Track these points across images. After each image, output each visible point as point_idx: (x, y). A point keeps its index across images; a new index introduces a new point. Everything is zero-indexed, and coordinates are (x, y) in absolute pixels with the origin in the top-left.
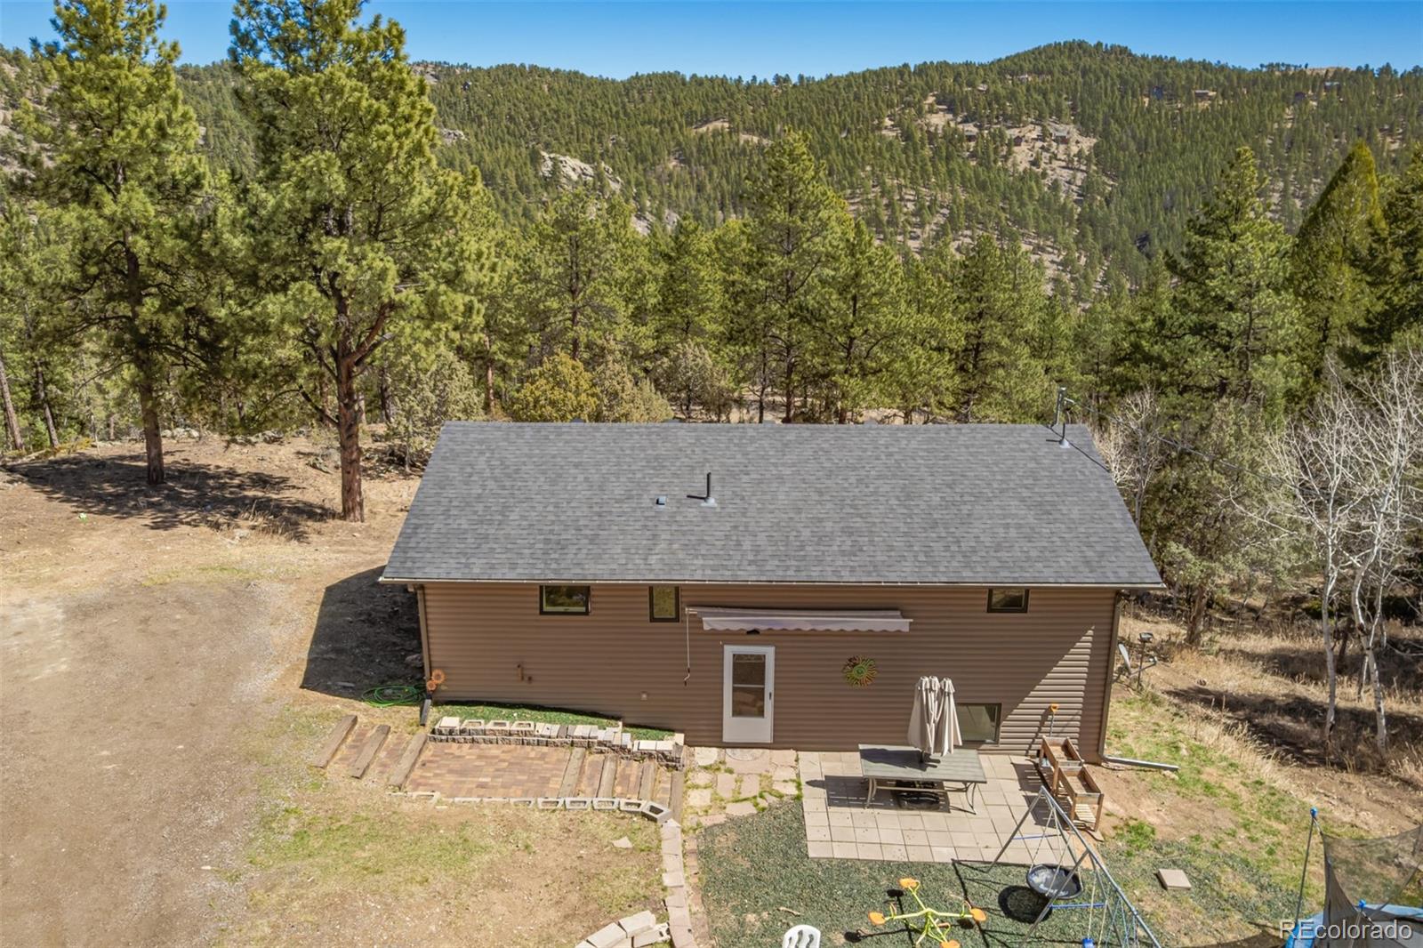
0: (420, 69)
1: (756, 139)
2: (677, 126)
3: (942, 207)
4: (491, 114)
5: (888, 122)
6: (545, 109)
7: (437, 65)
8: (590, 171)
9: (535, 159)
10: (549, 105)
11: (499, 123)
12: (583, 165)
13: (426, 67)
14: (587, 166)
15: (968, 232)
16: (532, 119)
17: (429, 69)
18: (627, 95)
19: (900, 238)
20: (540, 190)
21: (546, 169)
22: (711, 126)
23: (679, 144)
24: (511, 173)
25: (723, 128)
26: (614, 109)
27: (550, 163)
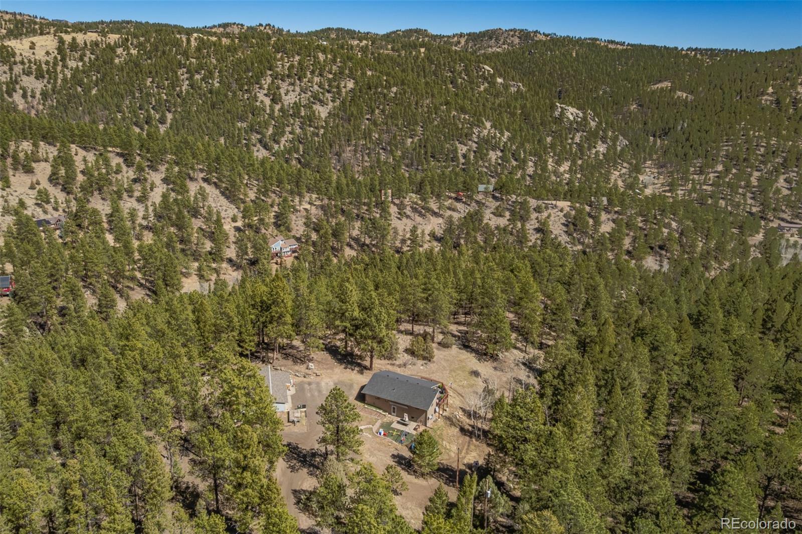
0: (512, 33)
1: (685, 95)
2: (641, 84)
3: (783, 152)
4: (540, 71)
5: (770, 90)
6: (570, 69)
7: (522, 31)
8: (581, 115)
9: (553, 107)
10: (572, 67)
11: (543, 76)
12: (578, 112)
13: (515, 32)
14: (579, 112)
15: (796, 169)
16: (561, 75)
17: (517, 34)
18: (619, 60)
19: (749, 170)
20: (552, 124)
21: (557, 114)
22: (659, 86)
23: (639, 95)
24: (538, 116)
25: (667, 87)
26: (609, 69)
27: (560, 110)
